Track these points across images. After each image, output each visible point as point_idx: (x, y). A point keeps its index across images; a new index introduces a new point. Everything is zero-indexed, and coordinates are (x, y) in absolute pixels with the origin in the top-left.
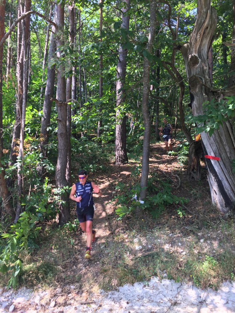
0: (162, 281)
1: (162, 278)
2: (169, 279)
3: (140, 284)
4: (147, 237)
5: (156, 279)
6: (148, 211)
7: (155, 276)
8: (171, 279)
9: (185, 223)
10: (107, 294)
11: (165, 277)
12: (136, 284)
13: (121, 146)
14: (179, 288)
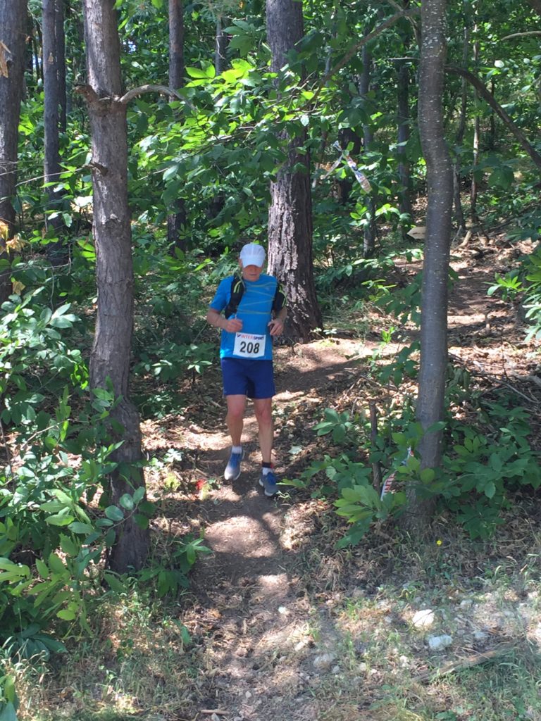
4: (463, 603)
6: (446, 514)
13: (294, 266)
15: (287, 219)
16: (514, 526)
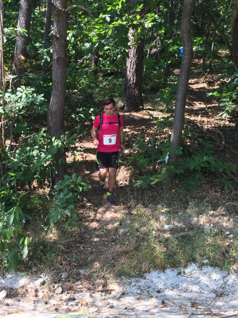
0: (203, 269)
1: (203, 264)
2: (211, 266)
3: (174, 271)
4: (179, 213)
5: (195, 265)
7: (193, 262)
8: (214, 267)
9: (232, 198)
10: (130, 281)
11: (207, 264)
12: (168, 271)
14: (225, 277)
15: (133, 63)
16: (203, 187)
